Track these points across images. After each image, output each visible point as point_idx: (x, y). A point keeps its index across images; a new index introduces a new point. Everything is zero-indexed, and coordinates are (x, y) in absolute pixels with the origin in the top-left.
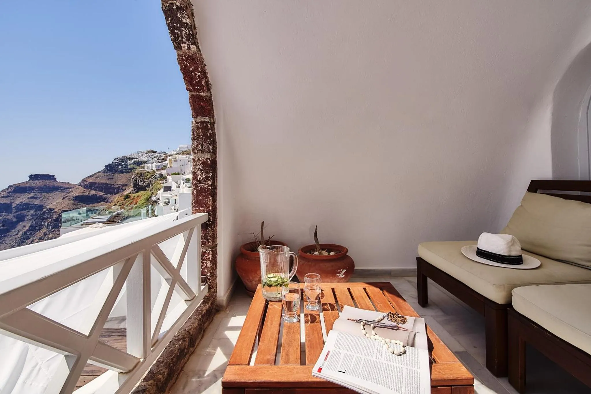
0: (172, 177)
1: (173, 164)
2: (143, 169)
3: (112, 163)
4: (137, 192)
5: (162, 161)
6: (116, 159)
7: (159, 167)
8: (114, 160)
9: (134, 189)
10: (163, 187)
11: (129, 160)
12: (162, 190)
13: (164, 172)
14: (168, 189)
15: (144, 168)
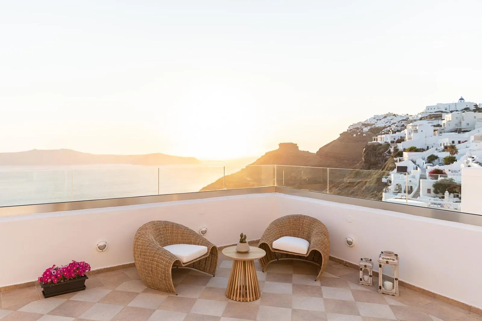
0: (408, 155)
1: (412, 135)
2: (375, 142)
3: (347, 131)
4: (369, 169)
5: (401, 129)
6: (351, 126)
7: (394, 139)
8: (349, 127)
9: (365, 164)
10: (396, 167)
11: (364, 127)
12: (396, 170)
13: (400, 147)
14: (403, 170)
15: (377, 141)
